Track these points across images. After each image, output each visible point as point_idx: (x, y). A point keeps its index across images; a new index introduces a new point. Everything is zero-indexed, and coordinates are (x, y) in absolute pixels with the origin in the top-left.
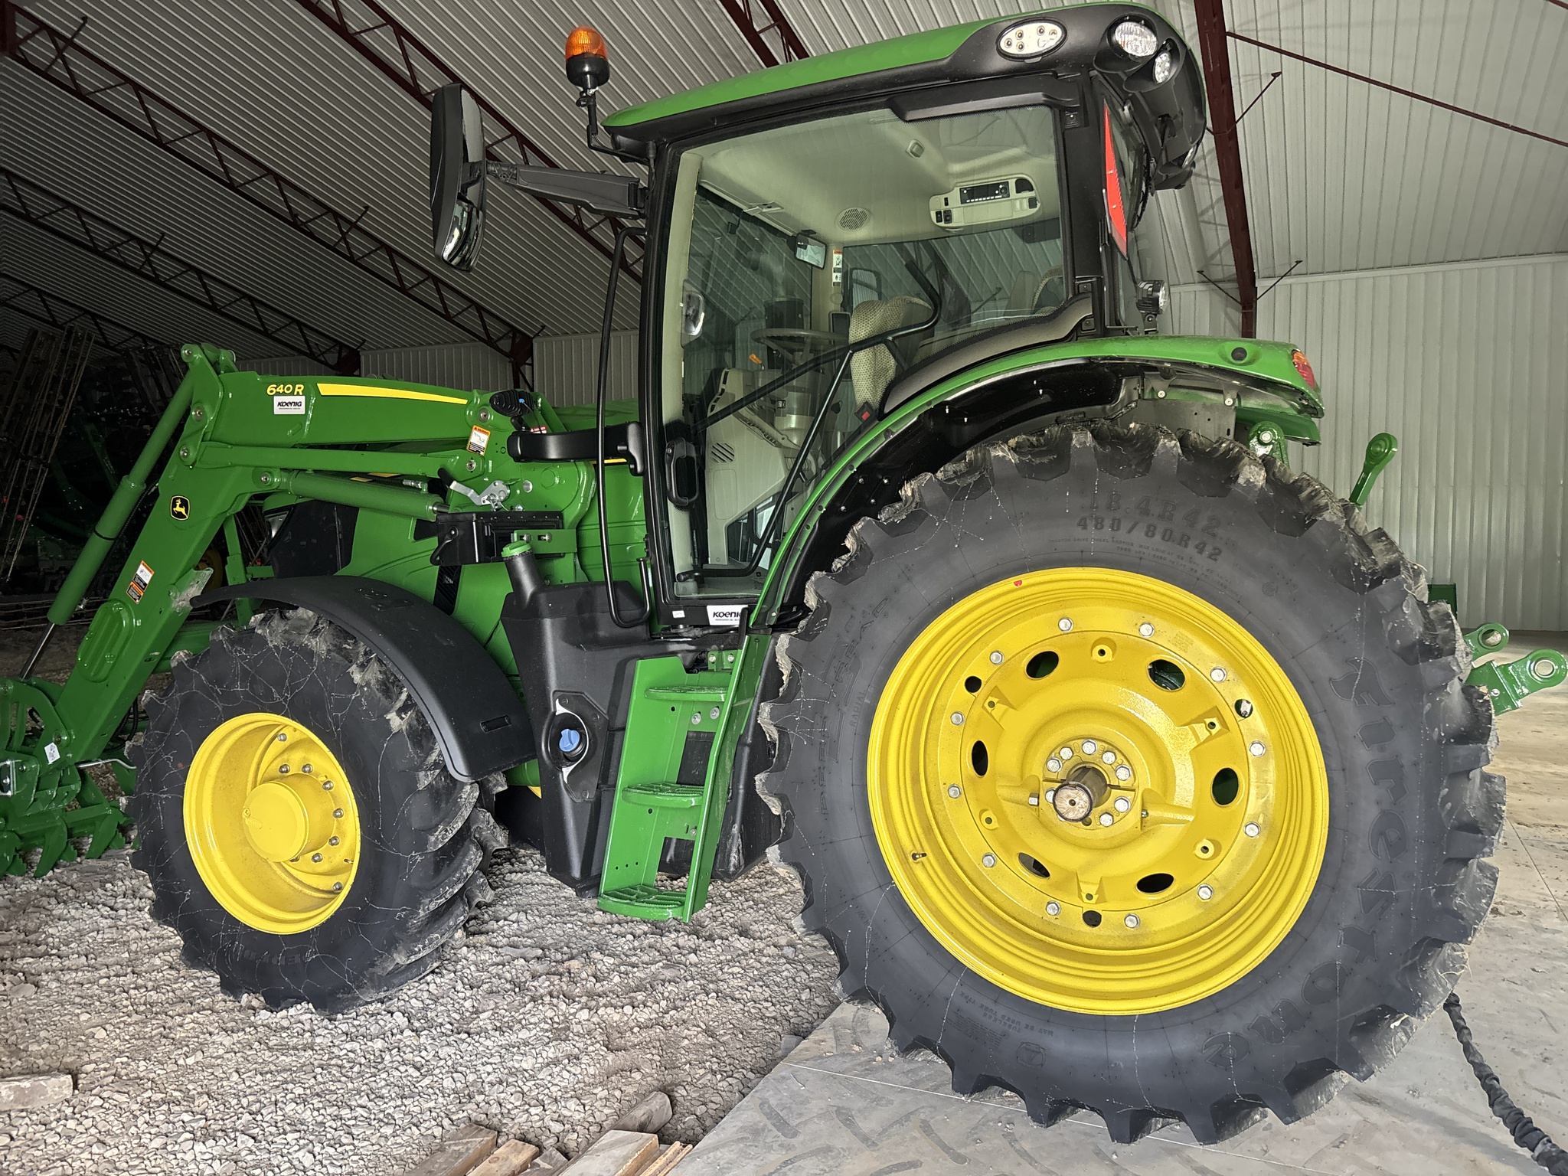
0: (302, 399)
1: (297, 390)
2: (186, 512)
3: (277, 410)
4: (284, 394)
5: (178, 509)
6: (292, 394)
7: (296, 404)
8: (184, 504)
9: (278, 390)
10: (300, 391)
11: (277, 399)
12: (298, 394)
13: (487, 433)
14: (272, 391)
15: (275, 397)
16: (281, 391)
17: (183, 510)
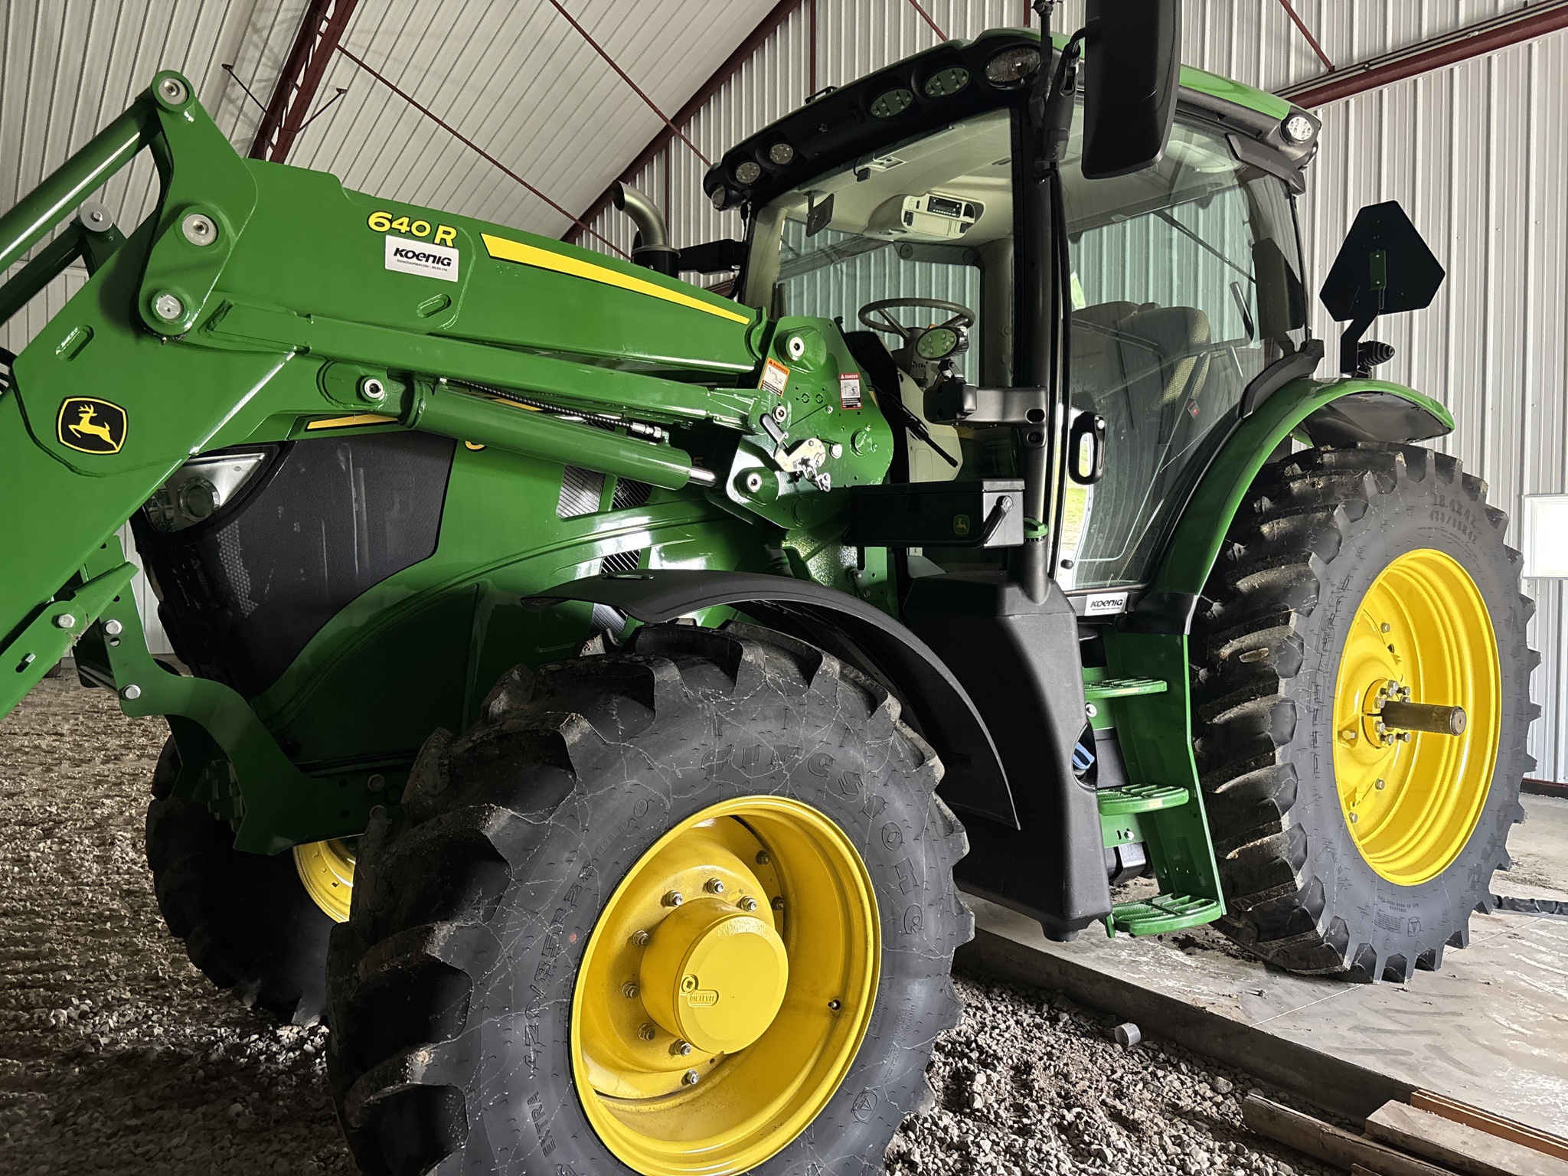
0: (454, 254)
1: (440, 235)
2: (116, 435)
3: (392, 263)
4: (409, 235)
5: (85, 427)
6: (430, 239)
7: (438, 260)
8: (105, 416)
9: (395, 225)
10: (449, 239)
11: (392, 243)
12: (443, 242)
13: (786, 372)
14: (378, 224)
15: (388, 237)
16: (404, 229)
17: (104, 433)
